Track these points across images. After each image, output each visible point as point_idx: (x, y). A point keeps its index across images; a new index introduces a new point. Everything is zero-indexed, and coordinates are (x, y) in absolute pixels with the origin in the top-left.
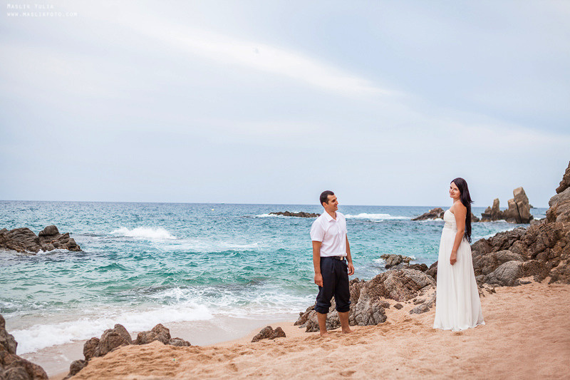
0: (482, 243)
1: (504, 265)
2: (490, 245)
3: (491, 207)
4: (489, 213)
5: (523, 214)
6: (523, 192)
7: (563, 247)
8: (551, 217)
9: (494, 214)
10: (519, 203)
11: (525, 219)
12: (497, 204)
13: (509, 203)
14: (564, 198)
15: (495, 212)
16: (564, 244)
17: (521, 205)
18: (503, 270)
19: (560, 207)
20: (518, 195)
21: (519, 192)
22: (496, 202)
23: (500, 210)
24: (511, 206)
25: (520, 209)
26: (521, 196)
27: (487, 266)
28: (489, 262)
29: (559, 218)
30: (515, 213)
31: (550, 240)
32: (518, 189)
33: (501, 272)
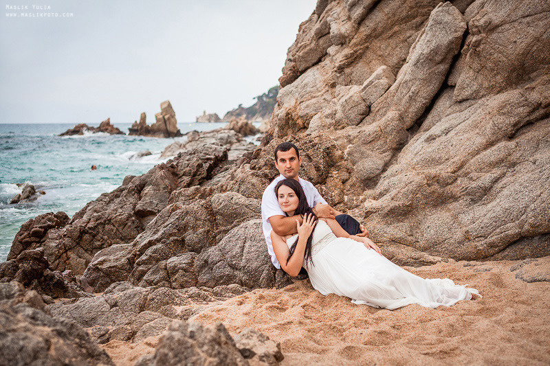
0: (162, 173)
1: (238, 231)
2: (175, 174)
3: (138, 122)
4: (136, 128)
5: (170, 128)
6: (170, 106)
7: (344, 182)
8: (287, 123)
9: (141, 129)
10: (166, 117)
11: (173, 133)
12: (144, 117)
13: (156, 117)
14: (308, 89)
15: (142, 127)
16: (345, 175)
17: (169, 119)
18: (240, 243)
19: (304, 105)
20: (166, 108)
21: (165, 106)
22: (143, 115)
23: (147, 124)
24: (158, 120)
25: (167, 123)
26: (168, 109)
27: (194, 228)
28: (197, 220)
29: (314, 123)
30: (163, 126)
31: (318, 169)
32: (164, 103)
33: (237, 250)
